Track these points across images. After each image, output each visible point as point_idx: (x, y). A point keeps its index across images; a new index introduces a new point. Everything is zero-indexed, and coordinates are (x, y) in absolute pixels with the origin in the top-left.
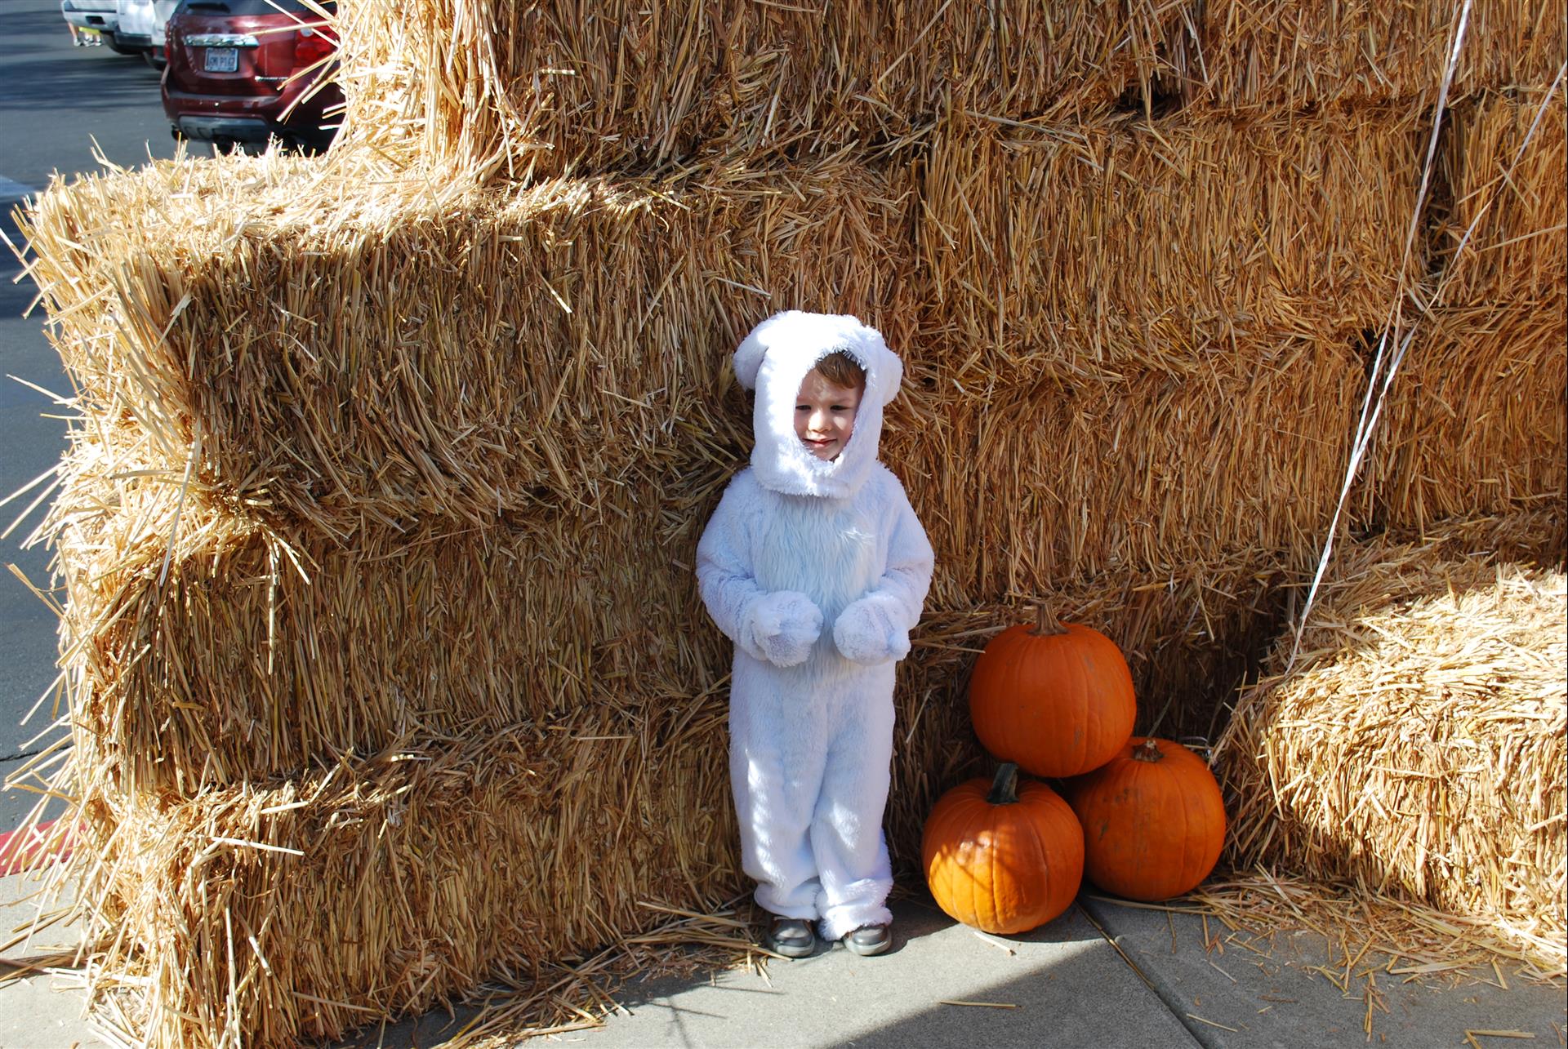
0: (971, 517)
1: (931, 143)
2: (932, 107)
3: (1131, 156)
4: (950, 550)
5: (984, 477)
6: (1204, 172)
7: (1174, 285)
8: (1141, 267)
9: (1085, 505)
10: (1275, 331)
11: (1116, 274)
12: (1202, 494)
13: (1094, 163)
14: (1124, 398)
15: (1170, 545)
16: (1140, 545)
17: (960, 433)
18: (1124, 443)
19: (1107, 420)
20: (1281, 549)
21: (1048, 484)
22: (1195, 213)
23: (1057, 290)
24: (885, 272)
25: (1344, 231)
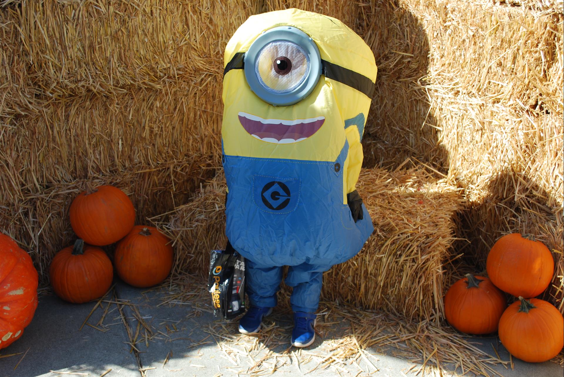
0: (70, 146)
3: (121, 5)
4: (62, 159)
5: (73, 132)
6: (156, 11)
7: (148, 55)
8: (131, 48)
9: (120, 140)
10: (197, 71)
11: (120, 52)
12: (173, 134)
14: (132, 99)
15: (161, 154)
16: (147, 156)
17: (60, 114)
18: (135, 116)
19: (126, 107)
20: (211, 155)
21: (102, 133)
22: (154, 26)
23: (91, 58)
24: (8, 53)
25: (225, 33)
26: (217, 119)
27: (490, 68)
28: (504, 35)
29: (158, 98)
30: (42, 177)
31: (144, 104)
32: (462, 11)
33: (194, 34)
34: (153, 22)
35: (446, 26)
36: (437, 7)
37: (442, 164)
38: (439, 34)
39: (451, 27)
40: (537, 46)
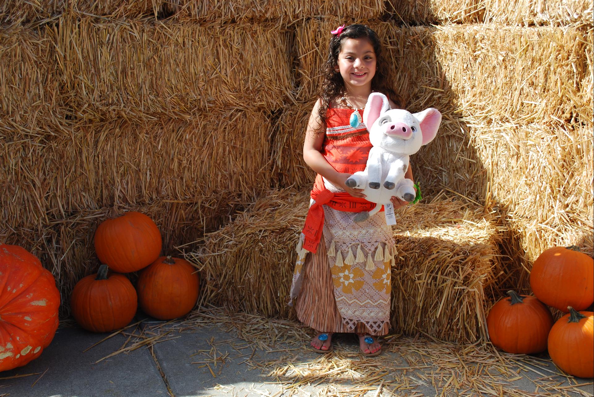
0: (97, 173)
3: (154, 34)
4: (88, 186)
5: (101, 158)
6: (188, 42)
7: (179, 85)
8: (163, 77)
9: (148, 171)
10: (227, 105)
11: (152, 79)
12: (201, 168)
13: (136, 34)
14: (162, 129)
15: (189, 189)
16: (175, 189)
17: (89, 139)
18: (164, 147)
19: (155, 137)
20: (240, 193)
21: (130, 162)
22: (186, 57)
23: (124, 83)
24: (42, 70)
25: (255, 69)
26: (246, 157)
27: (522, 89)
28: (534, 54)
29: (188, 131)
30: (68, 204)
31: (174, 135)
32: (491, 38)
33: (225, 67)
34: (185, 53)
35: (476, 56)
36: (466, 38)
37: (477, 199)
38: (469, 65)
39: (481, 56)
40: (568, 58)
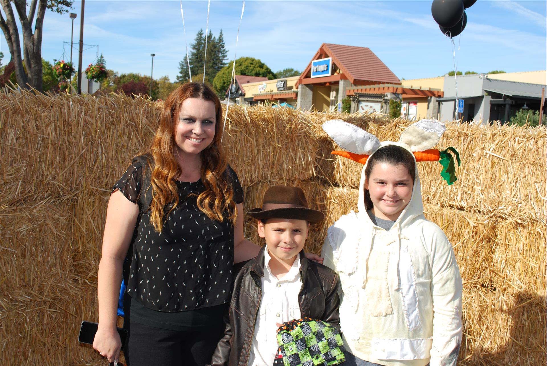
1: (78, 197)
2: (78, 185)
